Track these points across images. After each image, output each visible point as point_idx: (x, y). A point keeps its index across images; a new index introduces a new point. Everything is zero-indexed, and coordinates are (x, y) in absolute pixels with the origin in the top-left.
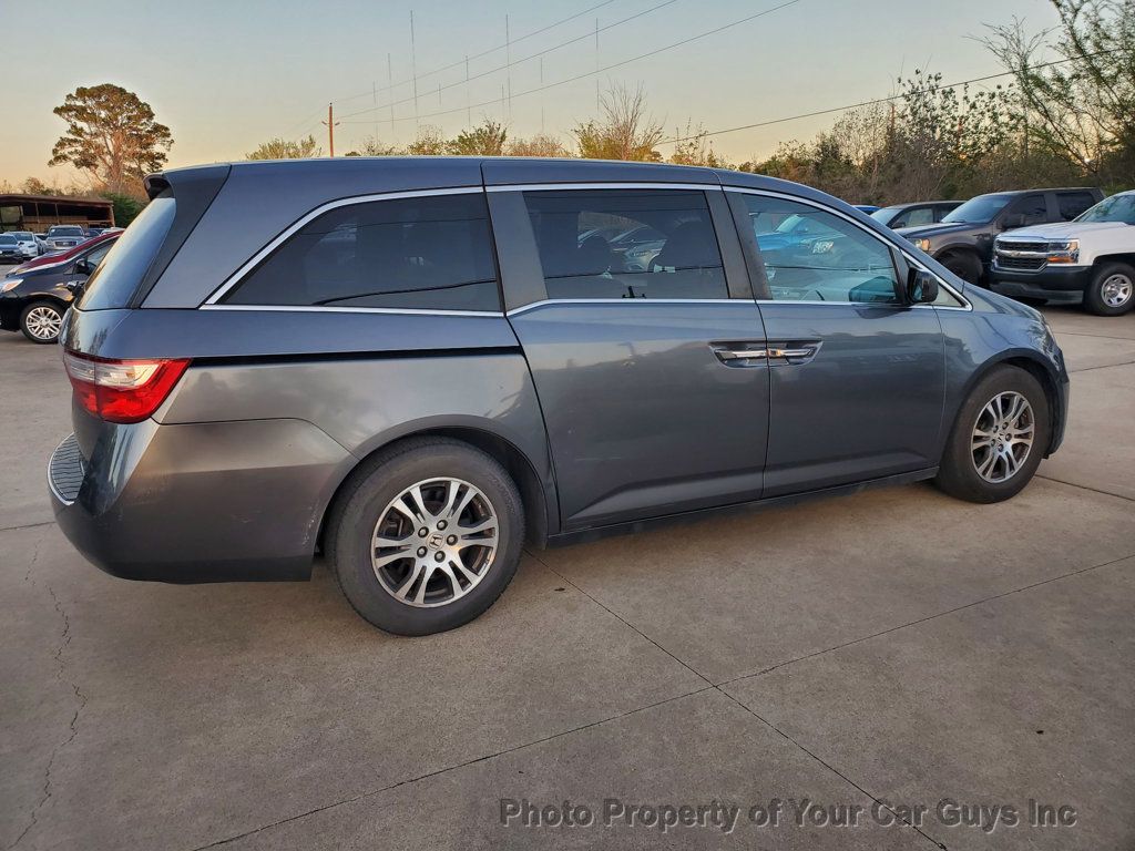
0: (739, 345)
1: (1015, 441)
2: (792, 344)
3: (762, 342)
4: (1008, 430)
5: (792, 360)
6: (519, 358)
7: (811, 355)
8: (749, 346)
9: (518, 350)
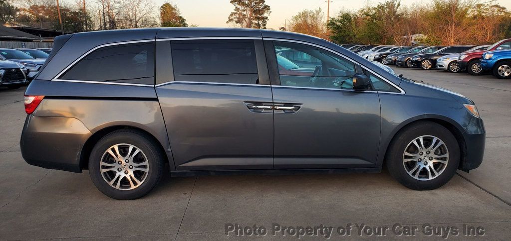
0: (260, 103)
1: (434, 161)
2: (286, 105)
3: (271, 103)
4: (430, 155)
5: (286, 111)
6: (157, 102)
7: (297, 110)
8: (264, 104)
9: (156, 99)
